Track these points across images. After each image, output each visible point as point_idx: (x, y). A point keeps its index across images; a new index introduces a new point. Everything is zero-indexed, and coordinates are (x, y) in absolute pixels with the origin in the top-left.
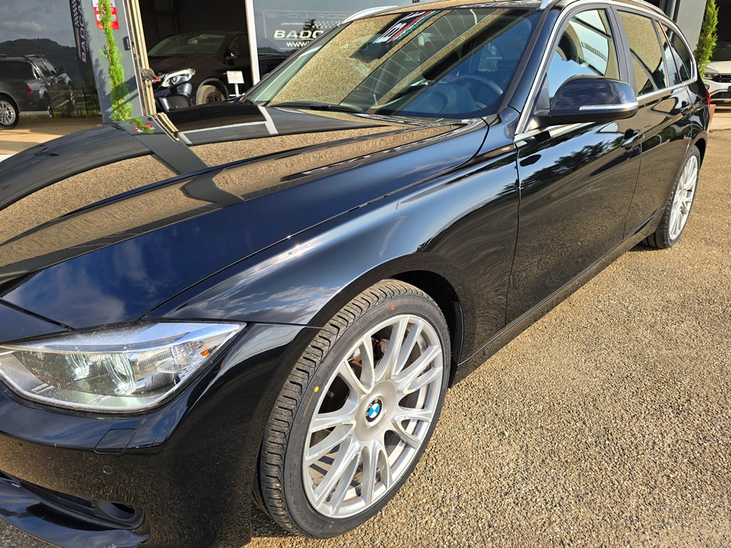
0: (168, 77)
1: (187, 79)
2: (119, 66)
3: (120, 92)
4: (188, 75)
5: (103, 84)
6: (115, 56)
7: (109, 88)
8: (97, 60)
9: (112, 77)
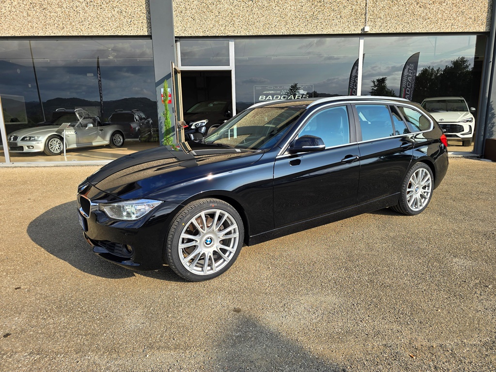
0: (194, 124)
1: (204, 124)
2: (169, 120)
3: (168, 132)
4: (204, 123)
5: (162, 128)
6: (168, 116)
7: (164, 130)
8: (160, 117)
9: (166, 125)
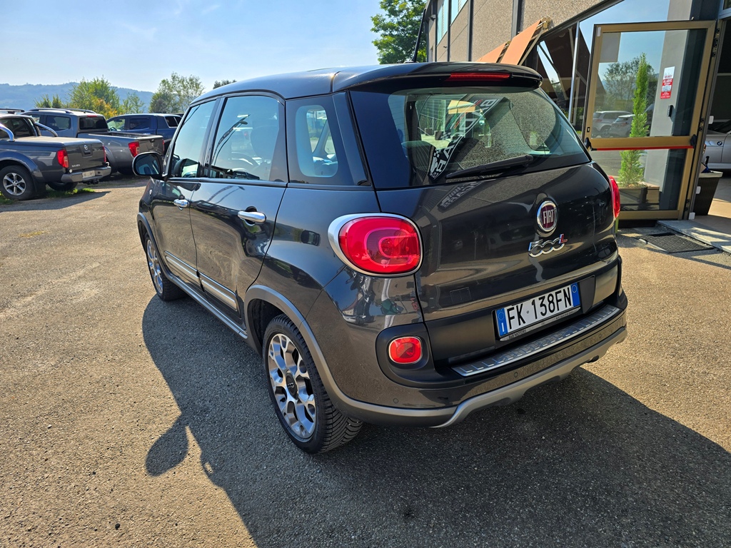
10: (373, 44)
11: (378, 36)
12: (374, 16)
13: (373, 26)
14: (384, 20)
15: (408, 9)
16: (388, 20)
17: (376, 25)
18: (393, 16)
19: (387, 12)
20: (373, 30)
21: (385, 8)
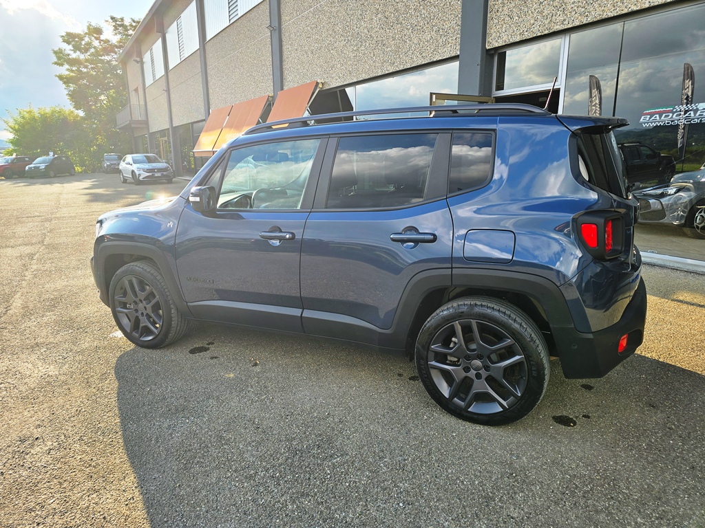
10: (57, 78)
11: (64, 70)
12: (56, 49)
13: (55, 60)
14: (69, 55)
15: (95, 48)
16: (74, 55)
17: (59, 58)
18: (78, 53)
19: (70, 47)
20: (56, 63)
21: (69, 43)
